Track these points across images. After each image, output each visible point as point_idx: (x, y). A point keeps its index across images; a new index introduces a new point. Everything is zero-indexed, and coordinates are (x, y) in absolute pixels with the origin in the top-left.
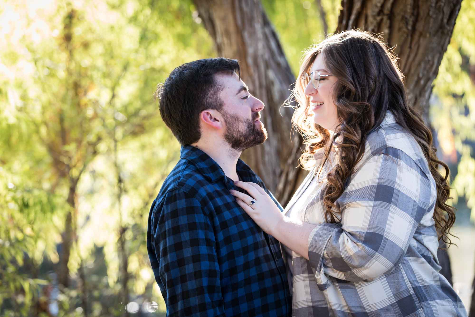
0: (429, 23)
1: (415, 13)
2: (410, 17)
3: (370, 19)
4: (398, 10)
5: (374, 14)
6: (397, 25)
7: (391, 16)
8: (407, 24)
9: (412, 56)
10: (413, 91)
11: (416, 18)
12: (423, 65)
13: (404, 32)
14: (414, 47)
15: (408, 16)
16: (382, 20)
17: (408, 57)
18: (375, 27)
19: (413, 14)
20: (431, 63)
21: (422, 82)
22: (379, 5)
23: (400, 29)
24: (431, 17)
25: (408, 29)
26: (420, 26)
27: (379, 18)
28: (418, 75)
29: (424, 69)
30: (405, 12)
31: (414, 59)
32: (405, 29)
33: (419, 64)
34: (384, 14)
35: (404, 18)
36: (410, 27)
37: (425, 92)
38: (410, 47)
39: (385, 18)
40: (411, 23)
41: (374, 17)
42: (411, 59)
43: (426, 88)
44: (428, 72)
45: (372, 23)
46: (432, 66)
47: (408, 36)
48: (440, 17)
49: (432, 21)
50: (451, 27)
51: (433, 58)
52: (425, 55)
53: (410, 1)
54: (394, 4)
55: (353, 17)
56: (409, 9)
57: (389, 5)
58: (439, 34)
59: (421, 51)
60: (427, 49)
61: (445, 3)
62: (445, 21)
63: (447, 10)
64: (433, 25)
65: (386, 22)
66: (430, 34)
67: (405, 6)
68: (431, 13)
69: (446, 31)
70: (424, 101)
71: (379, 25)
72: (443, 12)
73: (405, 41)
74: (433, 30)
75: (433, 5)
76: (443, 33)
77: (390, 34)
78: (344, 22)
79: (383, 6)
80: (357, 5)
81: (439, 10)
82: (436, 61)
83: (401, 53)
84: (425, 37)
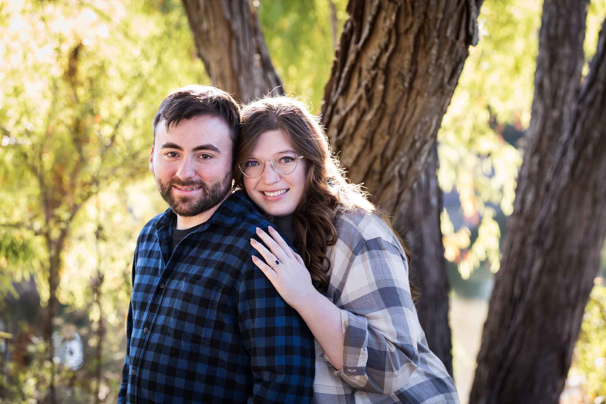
0: (427, 81)
1: (413, 69)
2: (408, 73)
3: (364, 73)
4: (395, 65)
5: (369, 67)
6: (393, 81)
7: (387, 71)
8: (403, 80)
9: (408, 116)
10: (407, 154)
11: (414, 75)
12: (419, 127)
13: (400, 90)
14: (411, 106)
15: (405, 72)
16: (376, 75)
17: (404, 117)
18: (369, 81)
19: (410, 70)
20: (429, 124)
21: (418, 145)
22: (374, 58)
23: (395, 86)
24: (430, 75)
25: (404, 87)
26: (418, 84)
27: (373, 73)
28: (414, 136)
29: (421, 130)
30: (402, 67)
31: (410, 120)
32: (401, 87)
33: (415, 125)
34: (379, 69)
35: (400, 74)
36: (406, 85)
37: (422, 155)
38: (406, 106)
39: (380, 73)
40: (407, 80)
41: (369, 71)
42: (406, 119)
43: (422, 151)
44: (425, 134)
45: (366, 77)
46: (429, 128)
47: (404, 93)
48: (440, 75)
49: (431, 79)
50: (453, 88)
51: (431, 119)
52: (422, 115)
53: (408, 56)
54: (390, 58)
55: (346, 69)
56: (406, 64)
57: (385, 59)
58: (439, 94)
59: (418, 111)
60: (424, 109)
61: (446, 61)
62: (446, 80)
63: (448, 69)
64: (432, 84)
65: (381, 78)
66: (428, 93)
67: (402, 61)
68: (430, 70)
69: (446, 92)
70: (419, 166)
71: (374, 80)
72: (444, 71)
73: (401, 99)
74: (432, 89)
75: (433, 62)
76: (442, 93)
77: (385, 91)
78: (337, 74)
79: (378, 59)
80: (351, 57)
81: (439, 67)
82: (434, 123)
83: (396, 112)
84: (423, 96)
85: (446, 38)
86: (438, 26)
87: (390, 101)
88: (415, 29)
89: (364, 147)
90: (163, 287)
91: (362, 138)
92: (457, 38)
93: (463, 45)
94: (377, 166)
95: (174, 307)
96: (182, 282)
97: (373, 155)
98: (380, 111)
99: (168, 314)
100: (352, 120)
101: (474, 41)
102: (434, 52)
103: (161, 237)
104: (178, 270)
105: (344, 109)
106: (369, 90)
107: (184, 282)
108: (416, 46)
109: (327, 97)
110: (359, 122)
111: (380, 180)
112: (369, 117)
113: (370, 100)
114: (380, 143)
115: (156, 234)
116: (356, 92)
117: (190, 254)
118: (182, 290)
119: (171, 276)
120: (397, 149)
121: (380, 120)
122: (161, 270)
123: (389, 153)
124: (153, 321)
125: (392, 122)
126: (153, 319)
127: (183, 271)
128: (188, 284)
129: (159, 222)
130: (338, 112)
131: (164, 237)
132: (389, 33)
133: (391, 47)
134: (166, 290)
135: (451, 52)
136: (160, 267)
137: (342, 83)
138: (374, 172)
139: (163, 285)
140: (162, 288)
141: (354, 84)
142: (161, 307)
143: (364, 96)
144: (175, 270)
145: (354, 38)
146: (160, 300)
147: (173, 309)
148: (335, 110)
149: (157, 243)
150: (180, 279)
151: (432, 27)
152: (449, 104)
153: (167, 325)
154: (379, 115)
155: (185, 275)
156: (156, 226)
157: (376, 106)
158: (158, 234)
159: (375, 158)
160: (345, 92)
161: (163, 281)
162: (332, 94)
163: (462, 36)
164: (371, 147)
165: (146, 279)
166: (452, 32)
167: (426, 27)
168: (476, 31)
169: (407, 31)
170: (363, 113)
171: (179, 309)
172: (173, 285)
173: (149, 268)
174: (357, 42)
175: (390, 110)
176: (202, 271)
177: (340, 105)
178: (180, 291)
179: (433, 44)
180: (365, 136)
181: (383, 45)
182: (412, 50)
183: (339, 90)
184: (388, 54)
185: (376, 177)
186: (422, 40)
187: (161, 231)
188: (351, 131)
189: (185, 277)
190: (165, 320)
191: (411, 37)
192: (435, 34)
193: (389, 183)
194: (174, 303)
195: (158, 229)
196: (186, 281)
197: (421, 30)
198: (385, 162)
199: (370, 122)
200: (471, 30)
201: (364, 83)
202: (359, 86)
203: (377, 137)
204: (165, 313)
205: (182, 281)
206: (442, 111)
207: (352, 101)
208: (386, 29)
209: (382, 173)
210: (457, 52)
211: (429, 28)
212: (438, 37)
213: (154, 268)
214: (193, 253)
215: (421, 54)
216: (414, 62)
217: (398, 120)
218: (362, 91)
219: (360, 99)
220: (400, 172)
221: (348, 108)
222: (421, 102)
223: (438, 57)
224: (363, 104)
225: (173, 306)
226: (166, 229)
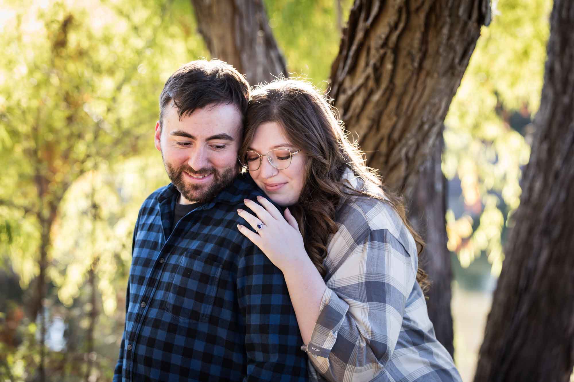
0: (438, 61)
1: (423, 49)
2: (417, 53)
3: (373, 52)
4: (404, 44)
5: (378, 46)
6: (402, 60)
7: (396, 50)
8: (413, 60)
9: (416, 97)
10: (415, 136)
11: (424, 55)
12: (428, 108)
13: (409, 70)
14: (420, 87)
15: (414, 51)
16: (385, 54)
17: (412, 98)
18: (377, 60)
19: (420, 50)
20: (438, 106)
21: (426, 127)
22: (383, 36)
23: (405, 66)
24: (441, 55)
25: (413, 66)
26: (427, 64)
27: (382, 51)
28: (422, 118)
29: (430, 112)
30: (412, 47)
31: (418, 100)
32: (410, 67)
33: (424, 107)
34: (388, 48)
35: (410, 54)
36: (416, 65)
37: (430, 138)
38: (415, 87)
39: (389, 52)
40: (417, 60)
41: (377, 50)
42: (415, 101)
43: (431, 134)
44: (434, 116)
45: (374, 56)
46: (438, 110)
47: (413, 74)
48: (451, 56)
49: (441, 59)
50: (464, 68)
51: (441, 101)
52: (431, 96)
53: (418, 35)
54: (400, 37)
55: (354, 48)
56: (416, 43)
57: (394, 37)
58: (449, 74)
59: (427, 92)
60: (433, 90)
61: (458, 41)
62: (457, 60)
63: (459, 49)
64: (442, 64)
65: (390, 56)
66: (438, 74)
67: (412, 40)
68: (441, 50)
69: (456, 72)
70: (427, 148)
71: (382, 59)
72: (455, 52)
73: (410, 80)
74: (442, 70)
75: (444, 41)
76: (453, 74)
77: (394, 71)
78: (344, 53)
79: (387, 38)
80: (360, 35)
81: (451, 47)
82: (443, 105)
83: (404, 93)
84: (432, 77)
85: (458, 17)
86: (450, 4)
87: (399, 82)
88: (426, 7)
89: (370, 128)
90: (163, 262)
91: (369, 119)
92: (470, 17)
93: (475, 25)
94: (383, 148)
95: (173, 283)
96: (182, 258)
97: (379, 136)
98: (388, 92)
99: (167, 289)
100: (359, 100)
101: (487, 21)
102: (445, 31)
103: (162, 210)
104: (180, 245)
105: (351, 87)
106: (377, 69)
107: (184, 257)
108: (427, 25)
109: (334, 77)
110: (366, 102)
111: (387, 162)
112: (376, 97)
113: (378, 80)
114: (387, 124)
115: (158, 207)
116: (364, 71)
117: (192, 230)
118: (182, 265)
119: (171, 252)
120: (404, 131)
121: (388, 101)
122: (162, 244)
123: (396, 135)
124: (151, 296)
125: (400, 103)
126: (152, 294)
127: (184, 246)
128: (188, 259)
129: (161, 195)
130: (344, 91)
131: (166, 211)
132: (400, 11)
133: (401, 26)
134: (166, 264)
135: (462, 32)
136: (160, 241)
137: (349, 62)
138: (380, 154)
139: (163, 260)
140: (161, 262)
141: (362, 63)
142: (160, 282)
143: (372, 76)
144: (176, 245)
145: (363, 15)
146: (159, 275)
147: (172, 283)
148: (342, 89)
149: (157, 217)
150: (181, 254)
151: (444, 5)
152: (459, 85)
153: (166, 300)
154: (386, 96)
155: (186, 249)
156: (158, 199)
157: (384, 85)
158: (160, 207)
159: (382, 140)
160: (352, 71)
161: (162, 256)
162: (339, 72)
163: (475, 15)
164: (378, 129)
165: (145, 253)
166: (464, 11)
167: (438, 6)
168: (489, 11)
169: (418, 9)
170: (371, 93)
171: (178, 284)
172: (173, 260)
173: (149, 241)
174: (366, 19)
175: (398, 90)
176: (202, 246)
177: (347, 84)
178: (181, 266)
179: (445, 23)
180: (371, 116)
181: (392, 23)
182: (422, 29)
183: (347, 69)
184: (397, 33)
185: (382, 159)
186: (433, 19)
187: (164, 204)
188: (358, 110)
189: (185, 253)
190: (164, 296)
191: (422, 16)
192: (446, 13)
193: (395, 166)
194: (174, 278)
195: (160, 203)
196: (186, 256)
197: (432, 9)
198: (391, 144)
199: (378, 102)
200: (484, 9)
201: (372, 62)
202: (367, 64)
203: (384, 118)
204: (164, 288)
205: (182, 256)
206: (452, 93)
207: (359, 80)
208: (396, 7)
209: (388, 155)
210: (469, 32)
211: (441, 7)
212: (450, 16)
213: (153, 242)
214: (195, 228)
215: (432, 33)
216: (424, 41)
217: (406, 100)
218: (370, 70)
219: (367, 78)
220: (407, 154)
221: (355, 88)
222: (430, 82)
223: (450, 37)
224: (371, 83)
225: (173, 281)
226: (169, 203)
